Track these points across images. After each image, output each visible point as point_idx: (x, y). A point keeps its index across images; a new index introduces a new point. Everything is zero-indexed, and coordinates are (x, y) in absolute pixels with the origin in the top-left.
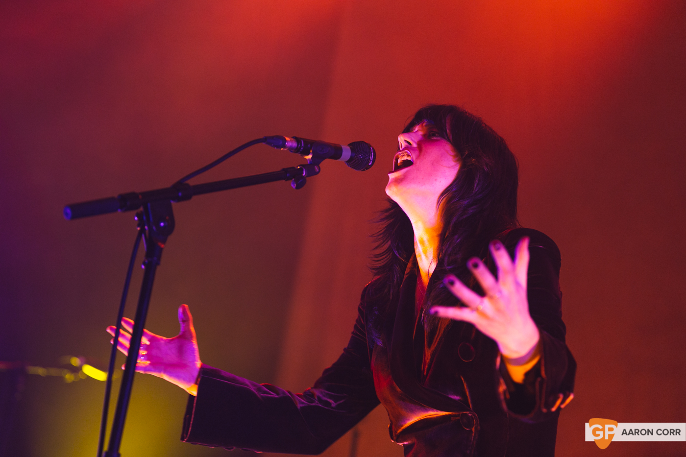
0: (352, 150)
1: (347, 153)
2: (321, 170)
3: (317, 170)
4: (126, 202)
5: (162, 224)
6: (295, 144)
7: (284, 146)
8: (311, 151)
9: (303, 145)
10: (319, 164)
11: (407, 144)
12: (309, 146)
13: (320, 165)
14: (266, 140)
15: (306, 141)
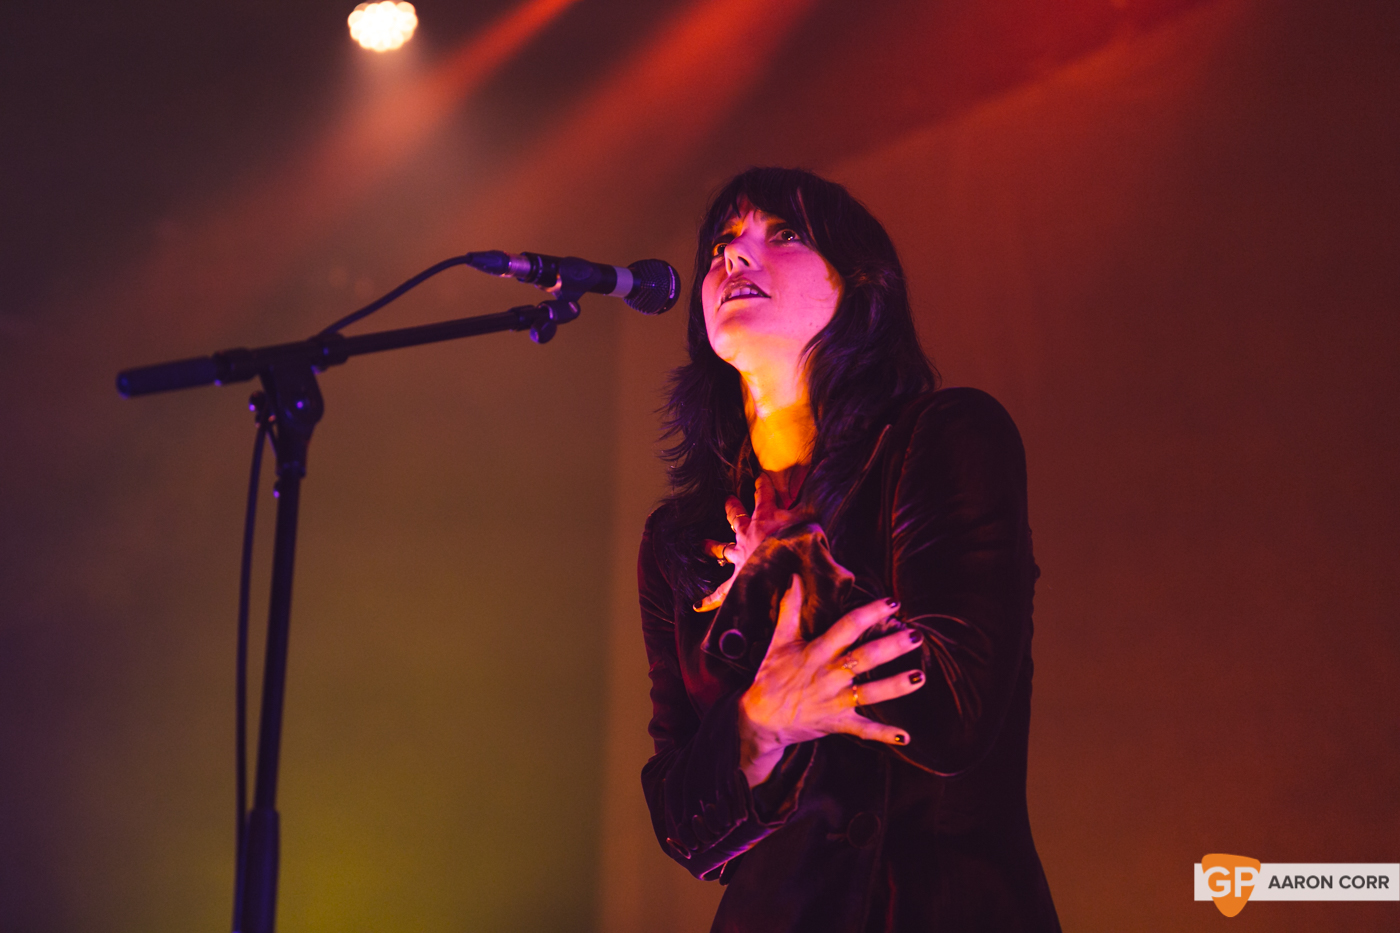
0: (636, 275)
1: (625, 281)
2: (582, 308)
3: (576, 310)
4: (228, 366)
5: (300, 404)
6: (526, 266)
7: (506, 270)
8: (559, 277)
9: (541, 265)
10: (578, 298)
11: (741, 263)
12: (553, 266)
13: (580, 301)
14: (473, 259)
15: (547, 259)
